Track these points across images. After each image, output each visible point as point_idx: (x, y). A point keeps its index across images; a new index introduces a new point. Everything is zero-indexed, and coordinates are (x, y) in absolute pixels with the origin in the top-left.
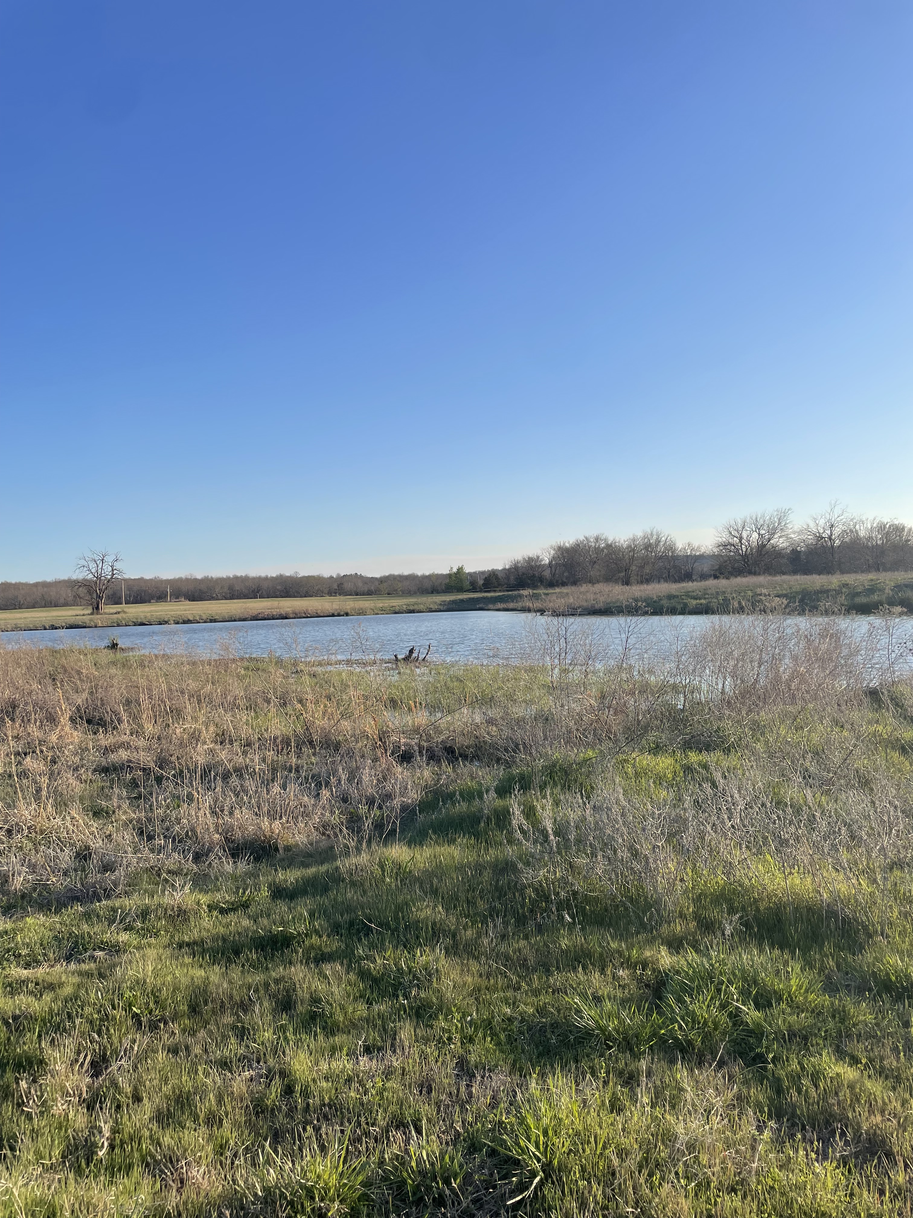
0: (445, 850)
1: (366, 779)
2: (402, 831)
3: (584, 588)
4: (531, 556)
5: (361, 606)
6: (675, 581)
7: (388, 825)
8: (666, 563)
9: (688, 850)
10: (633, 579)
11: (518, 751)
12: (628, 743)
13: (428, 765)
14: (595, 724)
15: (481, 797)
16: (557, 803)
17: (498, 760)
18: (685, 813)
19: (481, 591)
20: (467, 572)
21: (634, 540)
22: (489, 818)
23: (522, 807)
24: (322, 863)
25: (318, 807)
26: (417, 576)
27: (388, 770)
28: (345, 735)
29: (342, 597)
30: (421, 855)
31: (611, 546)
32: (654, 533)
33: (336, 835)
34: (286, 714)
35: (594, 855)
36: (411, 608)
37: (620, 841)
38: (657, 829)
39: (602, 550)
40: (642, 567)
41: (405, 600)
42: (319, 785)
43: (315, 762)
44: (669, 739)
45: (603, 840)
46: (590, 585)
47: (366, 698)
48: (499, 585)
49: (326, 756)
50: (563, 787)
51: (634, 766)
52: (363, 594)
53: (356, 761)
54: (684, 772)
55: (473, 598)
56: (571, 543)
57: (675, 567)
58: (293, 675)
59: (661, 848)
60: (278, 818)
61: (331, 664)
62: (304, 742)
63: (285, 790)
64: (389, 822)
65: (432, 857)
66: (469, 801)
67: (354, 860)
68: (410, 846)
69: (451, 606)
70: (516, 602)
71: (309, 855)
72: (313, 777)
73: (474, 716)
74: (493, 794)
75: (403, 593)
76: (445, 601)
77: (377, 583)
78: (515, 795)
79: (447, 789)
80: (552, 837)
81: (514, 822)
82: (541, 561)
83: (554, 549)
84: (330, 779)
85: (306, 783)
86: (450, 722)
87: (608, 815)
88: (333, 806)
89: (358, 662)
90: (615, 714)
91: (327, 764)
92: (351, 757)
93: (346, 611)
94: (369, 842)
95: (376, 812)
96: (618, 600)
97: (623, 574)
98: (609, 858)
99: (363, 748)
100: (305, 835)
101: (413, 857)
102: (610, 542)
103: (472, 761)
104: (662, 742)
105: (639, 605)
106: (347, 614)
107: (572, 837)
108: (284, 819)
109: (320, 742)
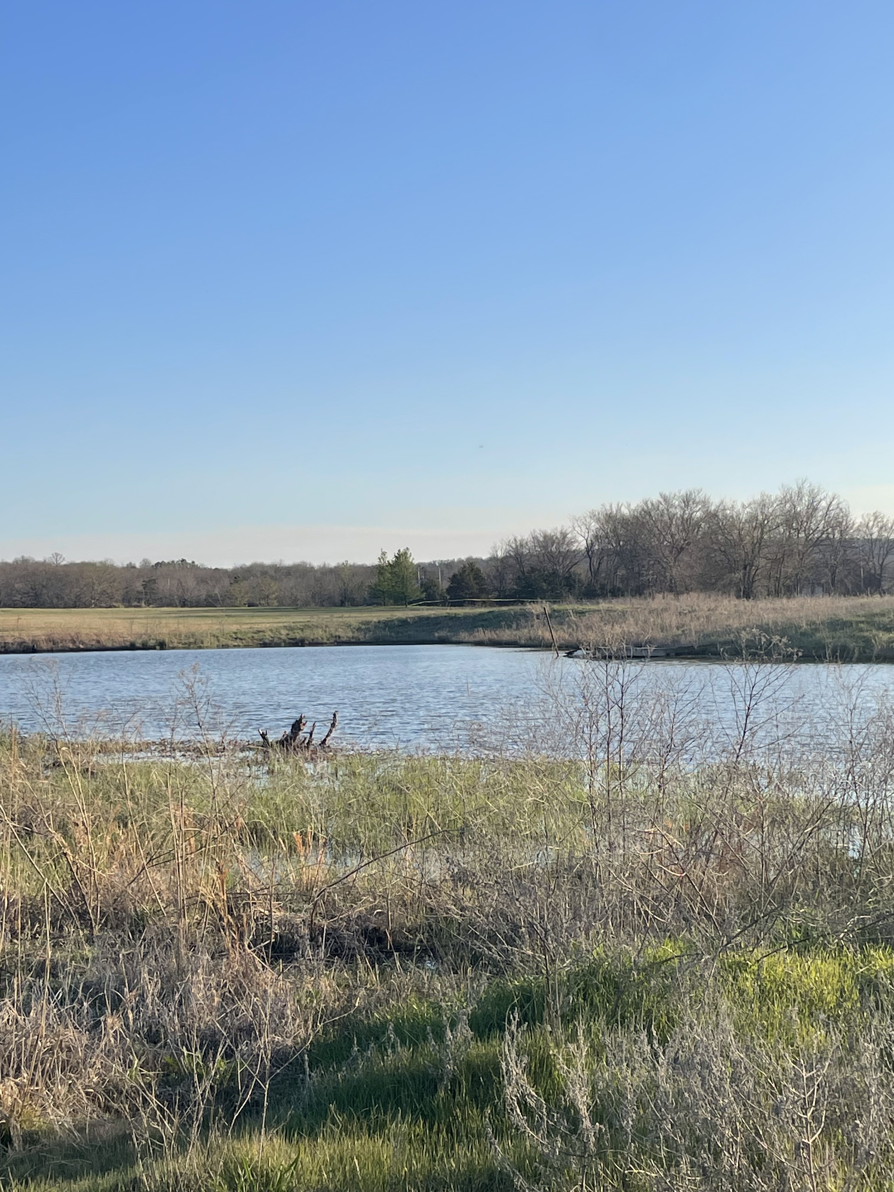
0: (363, 1146)
1: (198, 994)
2: (274, 1105)
3: (659, 601)
4: (549, 532)
5: (193, 629)
6: (847, 593)
7: (246, 1092)
8: (828, 555)
9: (868, 1154)
10: (759, 586)
11: (518, 941)
12: (746, 928)
13: (328, 966)
14: (678, 887)
15: (440, 1036)
16: (596, 1051)
17: (475, 959)
18: (863, 1076)
19: (444, 604)
20: (415, 562)
21: (763, 505)
22: (455, 1081)
23: (526, 1060)
24: (104, 1170)
25: (98, 1051)
26: (313, 568)
27: (245, 975)
28: (154, 901)
29: (152, 610)
30: (313, 1156)
31: (715, 515)
32: (805, 491)
33: (135, 1111)
34: (32, 854)
35: (672, 1161)
36: (298, 635)
37: (728, 1133)
38: (805, 1110)
39: (698, 525)
40: (777, 562)
41: (284, 619)
42: (98, 1005)
43: (90, 955)
44: (832, 922)
45: (692, 1132)
46: (671, 596)
47: (201, 823)
48: (482, 591)
49: (113, 945)
50: (611, 1019)
51: (758, 978)
52: (198, 604)
53: (178, 956)
54: (861, 991)
55: (428, 618)
56: (633, 507)
57: (845, 562)
58: (49, 773)
59: (812, 1149)
60: (12, 1073)
61: (129, 751)
62: (68, 913)
63: (28, 1014)
64: (247, 1087)
65: (336, 1161)
66: (415, 1044)
67: (172, 1166)
68: (289, 1137)
69: (380, 633)
70: (517, 629)
71: (74, 1153)
72: (86, 988)
73: (426, 865)
74: (464, 1031)
75: (281, 603)
76: (368, 623)
77: (226, 582)
78: (512, 1035)
79: (367, 1017)
80: (587, 1123)
81: (509, 1090)
82: (571, 543)
83: (598, 520)
84: (122, 992)
85: (73, 1001)
86: (378, 876)
87: (703, 1079)
88: (129, 1049)
89: (187, 748)
90: (721, 867)
91: (116, 961)
92: (167, 947)
93: (160, 638)
94: (205, 1127)
95: (219, 1064)
96: (728, 630)
97: (739, 575)
98: (704, 1169)
99: (193, 929)
100: (68, 1109)
101: (296, 1161)
102: (713, 508)
103: (420, 960)
104: (816, 929)
105: (774, 641)
106: (162, 646)
107: (628, 1124)
108: (25, 1075)
109: (103, 914)
